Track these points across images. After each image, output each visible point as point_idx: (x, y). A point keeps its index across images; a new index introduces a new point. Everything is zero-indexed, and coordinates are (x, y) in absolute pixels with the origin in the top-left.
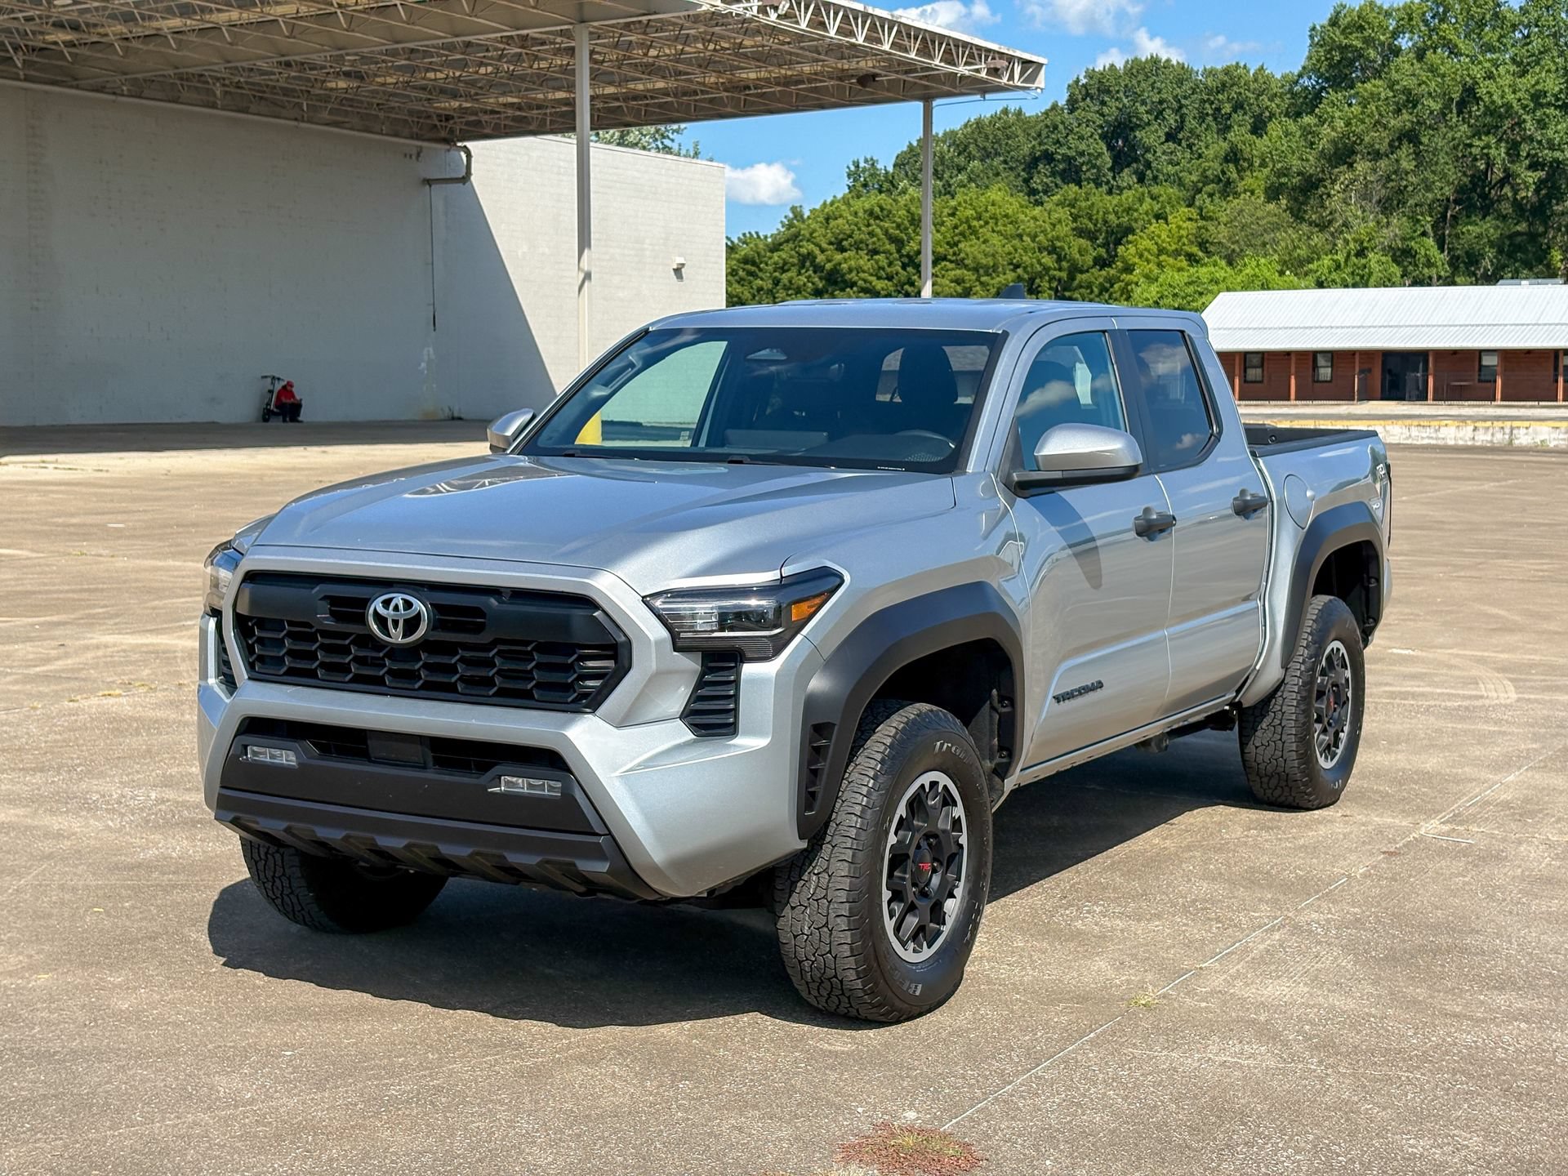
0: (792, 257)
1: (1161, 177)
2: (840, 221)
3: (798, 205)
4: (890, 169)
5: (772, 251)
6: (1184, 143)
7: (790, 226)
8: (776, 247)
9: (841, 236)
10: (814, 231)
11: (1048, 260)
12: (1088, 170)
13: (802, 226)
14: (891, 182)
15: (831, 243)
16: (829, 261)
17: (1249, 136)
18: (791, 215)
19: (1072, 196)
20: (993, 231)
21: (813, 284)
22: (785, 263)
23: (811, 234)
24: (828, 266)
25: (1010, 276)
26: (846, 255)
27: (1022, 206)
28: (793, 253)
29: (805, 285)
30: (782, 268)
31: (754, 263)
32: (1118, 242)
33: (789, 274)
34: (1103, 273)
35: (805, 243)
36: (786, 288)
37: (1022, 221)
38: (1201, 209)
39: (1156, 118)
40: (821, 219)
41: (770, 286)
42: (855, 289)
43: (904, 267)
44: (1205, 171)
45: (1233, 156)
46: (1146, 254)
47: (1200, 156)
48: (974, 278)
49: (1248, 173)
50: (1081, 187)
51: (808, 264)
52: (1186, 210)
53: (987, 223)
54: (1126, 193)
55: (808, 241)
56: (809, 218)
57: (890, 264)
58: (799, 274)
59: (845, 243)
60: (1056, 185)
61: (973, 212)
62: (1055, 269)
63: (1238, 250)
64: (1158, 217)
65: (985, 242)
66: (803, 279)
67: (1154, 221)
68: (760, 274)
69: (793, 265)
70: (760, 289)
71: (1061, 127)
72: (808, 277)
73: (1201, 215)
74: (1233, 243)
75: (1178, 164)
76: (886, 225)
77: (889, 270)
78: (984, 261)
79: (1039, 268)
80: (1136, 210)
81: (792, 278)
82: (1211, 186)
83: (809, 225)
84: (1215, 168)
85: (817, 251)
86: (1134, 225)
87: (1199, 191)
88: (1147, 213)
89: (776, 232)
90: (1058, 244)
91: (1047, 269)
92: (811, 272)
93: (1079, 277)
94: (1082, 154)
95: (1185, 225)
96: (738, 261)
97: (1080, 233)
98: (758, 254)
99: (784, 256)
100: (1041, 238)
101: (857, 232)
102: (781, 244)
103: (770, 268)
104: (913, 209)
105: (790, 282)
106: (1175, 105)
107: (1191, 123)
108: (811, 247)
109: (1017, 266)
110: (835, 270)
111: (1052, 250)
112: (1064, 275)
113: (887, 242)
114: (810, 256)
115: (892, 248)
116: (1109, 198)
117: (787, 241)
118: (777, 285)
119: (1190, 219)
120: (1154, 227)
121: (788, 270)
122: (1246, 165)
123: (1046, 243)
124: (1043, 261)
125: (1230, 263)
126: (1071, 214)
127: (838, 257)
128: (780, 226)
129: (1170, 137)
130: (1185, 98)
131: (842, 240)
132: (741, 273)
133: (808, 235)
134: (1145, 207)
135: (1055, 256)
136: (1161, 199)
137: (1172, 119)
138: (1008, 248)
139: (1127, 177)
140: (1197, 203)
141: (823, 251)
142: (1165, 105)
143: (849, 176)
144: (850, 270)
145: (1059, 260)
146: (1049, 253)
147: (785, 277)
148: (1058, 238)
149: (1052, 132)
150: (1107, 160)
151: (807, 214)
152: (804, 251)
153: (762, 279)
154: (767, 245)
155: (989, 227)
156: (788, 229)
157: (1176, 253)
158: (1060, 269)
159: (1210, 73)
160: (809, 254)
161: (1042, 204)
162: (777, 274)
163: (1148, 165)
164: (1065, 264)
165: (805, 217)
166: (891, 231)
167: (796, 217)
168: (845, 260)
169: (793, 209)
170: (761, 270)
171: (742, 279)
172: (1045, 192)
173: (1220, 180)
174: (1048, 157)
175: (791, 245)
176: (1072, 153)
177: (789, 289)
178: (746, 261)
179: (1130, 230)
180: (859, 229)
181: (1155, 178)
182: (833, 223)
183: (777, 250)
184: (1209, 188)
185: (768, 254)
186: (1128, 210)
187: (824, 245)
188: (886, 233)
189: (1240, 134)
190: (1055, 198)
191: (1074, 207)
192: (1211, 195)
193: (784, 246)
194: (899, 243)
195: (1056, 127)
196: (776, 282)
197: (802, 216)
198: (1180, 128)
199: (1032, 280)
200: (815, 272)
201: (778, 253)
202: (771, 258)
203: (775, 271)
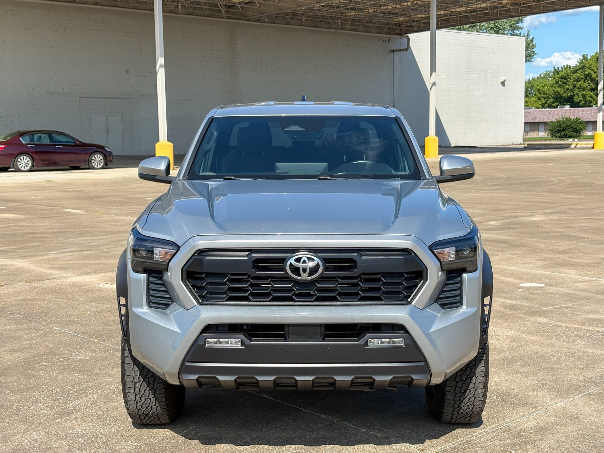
0: (581, 75)
3: (585, 54)
5: (573, 73)
7: (582, 62)
8: (575, 72)
10: (592, 64)
13: (586, 63)
18: (582, 58)
21: (590, 86)
22: (578, 78)
23: (590, 66)
28: (582, 74)
29: (587, 87)
30: (577, 80)
31: (566, 79)
33: (580, 83)
35: (587, 69)
36: (579, 88)
40: (595, 59)
41: (572, 88)
51: (588, 78)
55: (589, 68)
56: (590, 59)
66: (586, 84)
68: (568, 83)
69: (582, 79)
70: (568, 89)
81: (581, 84)
83: (589, 62)
85: (592, 73)
89: (575, 65)
92: (589, 81)
96: (559, 78)
98: (568, 75)
99: (578, 75)
102: (577, 70)
103: (572, 80)
105: (580, 86)
108: (590, 71)
114: (589, 75)
117: (580, 69)
118: (575, 87)
121: (579, 81)
128: (577, 63)
132: (560, 83)
133: (588, 66)
141: (595, 73)
147: (578, 84)
151: (589, 57)
152: (586, 73)
153: (569, 85)
154: (571, 71)
156: (580, 64)
160: (589, 74)
162: (575, 83)
165: (588, 59)
167: (584, 59)
169: (583, 56)
170: (568, 81)
171: (560, 85)
175: (581, 70)
177: (580, 88)
178: (562, 78)
185: (572, 74)
193: (579, 72)
196: (575, 86)
197: (587, 59)
200: (591, 81)
201: (576, 74)
202: (573, 76)
203: (574, 81)
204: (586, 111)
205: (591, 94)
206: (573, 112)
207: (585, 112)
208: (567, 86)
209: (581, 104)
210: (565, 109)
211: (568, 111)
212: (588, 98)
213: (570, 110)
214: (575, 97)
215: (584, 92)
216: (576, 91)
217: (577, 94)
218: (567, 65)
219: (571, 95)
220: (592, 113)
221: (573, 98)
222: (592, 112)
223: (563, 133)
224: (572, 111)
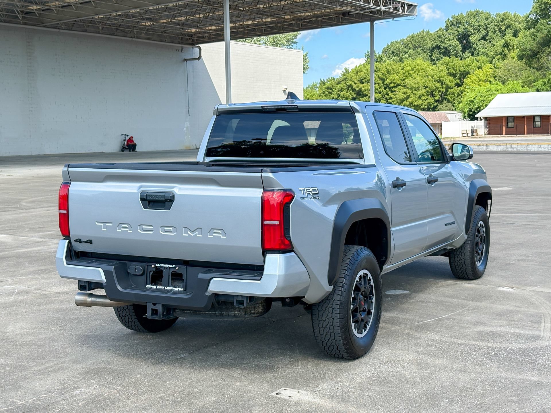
1: (480, 53)
2: (362, 73)
4: (381, 54)
5: (337, 84)
6: (488, 41)
7: (344, 75)
8: (339, 83)
10: (352, 77)
11: (438, 85)
12: (453, 52)
13: (348, 75)
14: (381, 58)
15: (358, 81)
16: (358, 87)
17: (512, 37)
18: (345, 71)
19: (447, 61)
20: (418, 75)
21: (352, 95)
22: (342, 89)
23: (351, 78)
24: (357, 89)
25: (424, 91)
26: (364, 85)
27: (428, 65)
28: (345, 85)
29: (349, 96)
31: (331, 89)
32: (464, 78)
33: (343, 92)
34: (459, 89)
35: (349, 81)
37: (428, 71)
38: (495, 64)
39: (478, 32)
40: (355, 72)
42: (367, 97)
43: (385, 89)
44: (496, 50)
45: (506, 45)
46: (474, 81)
47: (494, 45)
48: (411, 92)
49: (512, 51)
50: (450, 58)
51: (350, 89)
52: (489, 65)
53: (415, 72)
54: (467, 59)
55: (350, 80)
56: (351, 72)
57: (380, 88)
58: (347, 92)
59: (363, 81)
60: (441, 57)
61: (410, 68)
62: (441, 88)
63: (506, 79)
64: (479, 68)
65: (415, 79)
66: (348, 94)
67: (477, 69)
68: (333, 93)
69: (345, 89)
71: (442, 36)
72: (350, 93)
73: (495, 67)
74: (505, 76)
75: (486, 48)
76: (378, 74)
77: (379, 90)
78: (414, 86)
79: (435, 88)
80: (471, 66)
81: (344, 94)
83: (350, 75)
84: (500, 49)
85: (353, 84)
86: (470, 71)
87: (494, 58)
88: (475, 67)
89: (338, 77)
90: (442, 79)
91: (438, 88)
92: (351, 91)
93: (450, 90)
94: (450, 46)
95: (489, 71)
96: (325, 88)
97: (450, 74)
98: (333, 86)
99: (341, 86)
100: (435, 77)
101: (368, 77)
102: (341, 82)
103: (337, 90)
104: (388, 68)
105: (344, 95)
106: (485, 27)
107: (491, 34)
109: (426, 87)
110: (360, 90)
112: (444, 90)
113: (379, 80)
114: (351, 86)
115: (381, 82)
116: (461, 61)
117: (343, 81)
118: (339, 96)
119: (491, 68)
120: (477, 71)
122: (511, 48)
123: (437, 79)
124: (436, 85)
125: (504, 84)
126: (447, 68)
127: (361, 86)
129: (484, 38)
130: (489, 24)
131: (363, 79)
132: (326, 93)
133: (350, 78)
134: (474, 64)
135: (440, 83)
136: (480, 61)
137: (483, 32)
138: (423, 81)
139: (467, 54)
140: (493, 62)
141: (355, 84)
142: (480, 27)
143: (366, 56)
144: (365, 90)
145: (442, 84)
146: (438, 82)
147: (342, 94)
148: (441, 77)
149: (439, 38)
150: (460, 47)
152: (348, 84)
153: (334, 95)
154: (336, 82)
156: (343, 76)
157: (486, 81)
158: (442, 88)
159: (498, 15)
160: (350, 85)
161: (436, 64)
162: (339, 92)
163: (475, 49)
164: (444, 86)
165: (350, 71)
166: (380, 76)
167: (346, 72)
168: (363, 87)
169: (346, 69)
170: (333, 91)
171: (326, 95)
172: (437, 60)
173: (502, 54)
174: (438, 47)
175: (344, 82)
176: (446, 46)
177: (343, 98)
178: (328, 88)
179: (468, 73)
180: (369, 75)
181: (478, 54)
182: (359, 74)
183: (339, 84)
184: (498, 57)
185: (336, 85)
186: (468, 66)
187: (356, 82)
188: (378, 77)
189: (509, 37)
190: (440, 62)
191: (447, 65)
192: (498, 59)
193: (342, 83)
194: (383, 80)
196: (339, 95)
197: (348, 72)
198: (487, 35)
199: (432, 92)
200: (353, 91)
203: (338, 91)
208: (333, 95)
218: (332, 77)
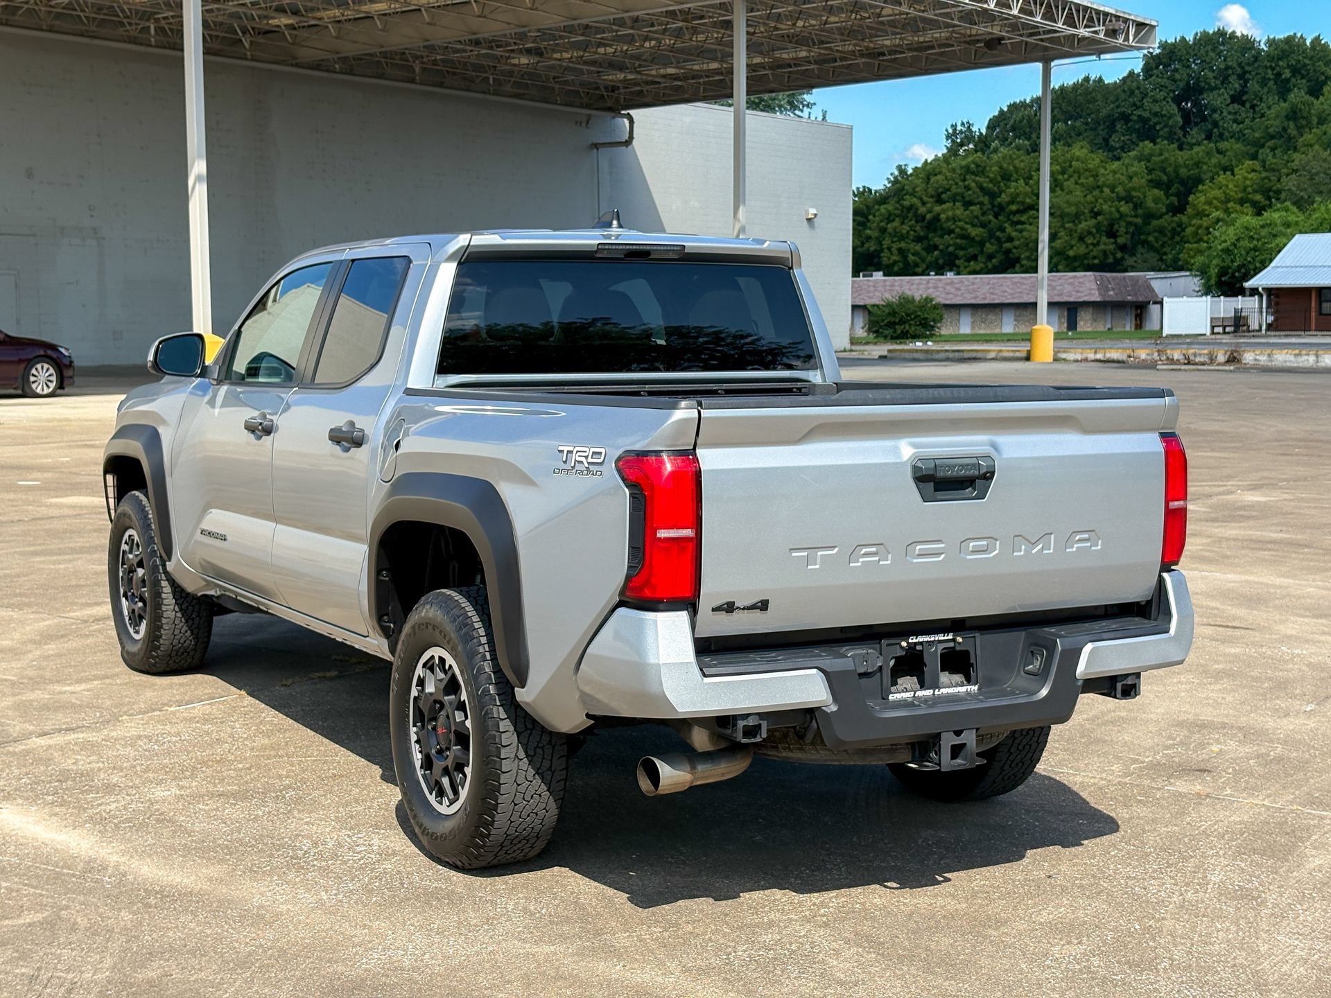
0: (896, 209)
1: (1227, 134)
2: (939, 177)
3: (902, 163)
4: (984, 131)
5: (880, 204)
6: (1248, 105)
7: (896, 182)
8: (882, 201)
9: (940, 190)
10: (917, 186)
11: (1125, 208)
12: (1162, 129)
13: (906, 182)
14: (985, 142)
15: (932, 197)
16: (930, 211)
17: (1308, 98)
18: (896, 173)
19: (1147, 151)
20: (1076, 183)
21: (915, 231)
22: (890, 215)
23: (914, 189)
24: (929, 216)
25: (1092, 222)
26: (944, 206)
27: (1102, 162)
28: (898, 205)
29: (908, 232)
30: (888, 219)
31: (863, 215)
32: (1189, 192)
33: (894, 224)
34: (1176, 219)
35: (908, 197)
36: (891, 236)
37: (1103, 174)
38: (1264, 161)
39: (1222, 83)
40: (922, 176)
41: (878, 235)
42: (952, 235)
43: (996, 216)
44: (1267, 128)
45: (1294, 115)
46: (1215, 202)
47: (1263, 116)
48: (1059, 224)
49: (1307, 130)
50: (1155, 144)
51: (910, 215)
52: (1251, 162)
53: (1070, 176)
54: (1196, 149)
55: (911, 195)
56: (912, 175)
57: (984, 214)
58: (903, 223)
59: (943, 196)
60: (1133, 143)
61: (1058, 167)
62: (1131, 216)
63: (1306, 197)
64: (1225, 169)
65: (1070, 192)
66: (907, 228)
67: (1222, 172)
68: (869, 224)
69: (898, 216)
70: (868, 237)
71: (1137, 92)
73: (1264, 167)
74: (1301, 190)
75: (1242, 123)
76: (981, 180)
77: (982, 218)
78: (1067, 210)
79: (1117, 216)
80: (1206, 164)
81: (896, 227)
82: (1273, 142)
83: (911, 181)
84: (1275, 125)
85: (919, 204)
86: (1203, 177)
87: (1263, 146)
88: (1215, 166)
89: (881, 188)
90: (1134, 194)
91: (1122, 216)
92: (913, 222)
93: (1155, 223)
94: (1156, 114)
95: (1250, 176)
97: (1156, 184)
99: (890, 208)
100: (1119, 189)
101: (954, 187)
102: (888, 198)
104: (1005, 166)
105: (895, 231)
106: (1239, 70)
107: (1253, 86)
108: (913, 200)
109: (1096, 215)
110: (937, 218)
111: (1128, 199)
112: (1139, 221)
113: (980, 193)
114: (913, 208)
115: (986, 199)
116: (1181, 153)
117: (893, 196)
118: (884, 233)
119: (1254, 171)
120: (1222, 178)
121: (894, 220)
122: (1304, 122)
123: (1123, 194)
124: (1122, 209)
125: (1300, 208)
126: (1147, 168)
127: (937, 208)
128: (886, 183)
129: (1237, 99)
130: (1248, 64)
131: (942, 193)
133: (911, 191)
134: (1214, 161)
135: (1131, 205)
136: (1228, 153)
137: (1236, 85)
138: (1089, 198)
139: (1195, 134)
140: (1260, 157)
141: (924, 204)
142: (1230, 72)
143: (948, 137)
144: (948, 219)
145: (1136, 207)
146: (1127, 202)
148: (1134, 189)
149: (1130, 96)
150: (1179, 119)
151: (910, 171)
152: (906, 203)
154: (875, 199)
155: (1072, 180)
156: (894, 185)
157: (1242, 202)
158: (1136, 216)
159: (1271, 42)
160: (911, 206)
161: (1119, 159)
162: (883, 224)
163: (1216, 124)
164: (1140, 211)
165: (909, 174)
166: (985, 185)
167: (900, 174)
168: (944, 211)
169: (899, 167)
172: (1123, 149)
173: (1282, 137)
174: (1126, 118)
175: (896, 199)
176: (1146, 114)
177: (894, 236)
179: (1199, 181)
180: (957, 184)
181: (1221, 136)
182: (933, 179)
184: (1271, 143)
186: (1197, 165)
187: (925, 199)
188: (981, 188)
189: (1298, 95)
190: (1132, 154)
191: (1149, 161)
192: (1273, 149)
193: (890, 200)
194: (993, 196)
195: (1132, 93)
196: (883, 231)
197: (906, 174)
198: (1243, 92)
199: (1111, 225)
200: (917, 222)
201: (886, 206)
202: (878, 210)
203: (882, 221)
204: (918, 284)
205: (917, 248)
206: (891, 286)
207: (915, 286)
208: (868, 232)
209: (896, 269)
210: (874, 278)
211: (882, 284)
212: (911, 258)
213: (885, 281)
214: (885, 254)
215: (903, 245)
216: (886, 243)
217: (889, 249)
218: (864, 187)
219: (876, 250)
220: (929, 288)
221: (879, 257)
222: (930, 285)
223: (899, 329)
224: (888, 283)
